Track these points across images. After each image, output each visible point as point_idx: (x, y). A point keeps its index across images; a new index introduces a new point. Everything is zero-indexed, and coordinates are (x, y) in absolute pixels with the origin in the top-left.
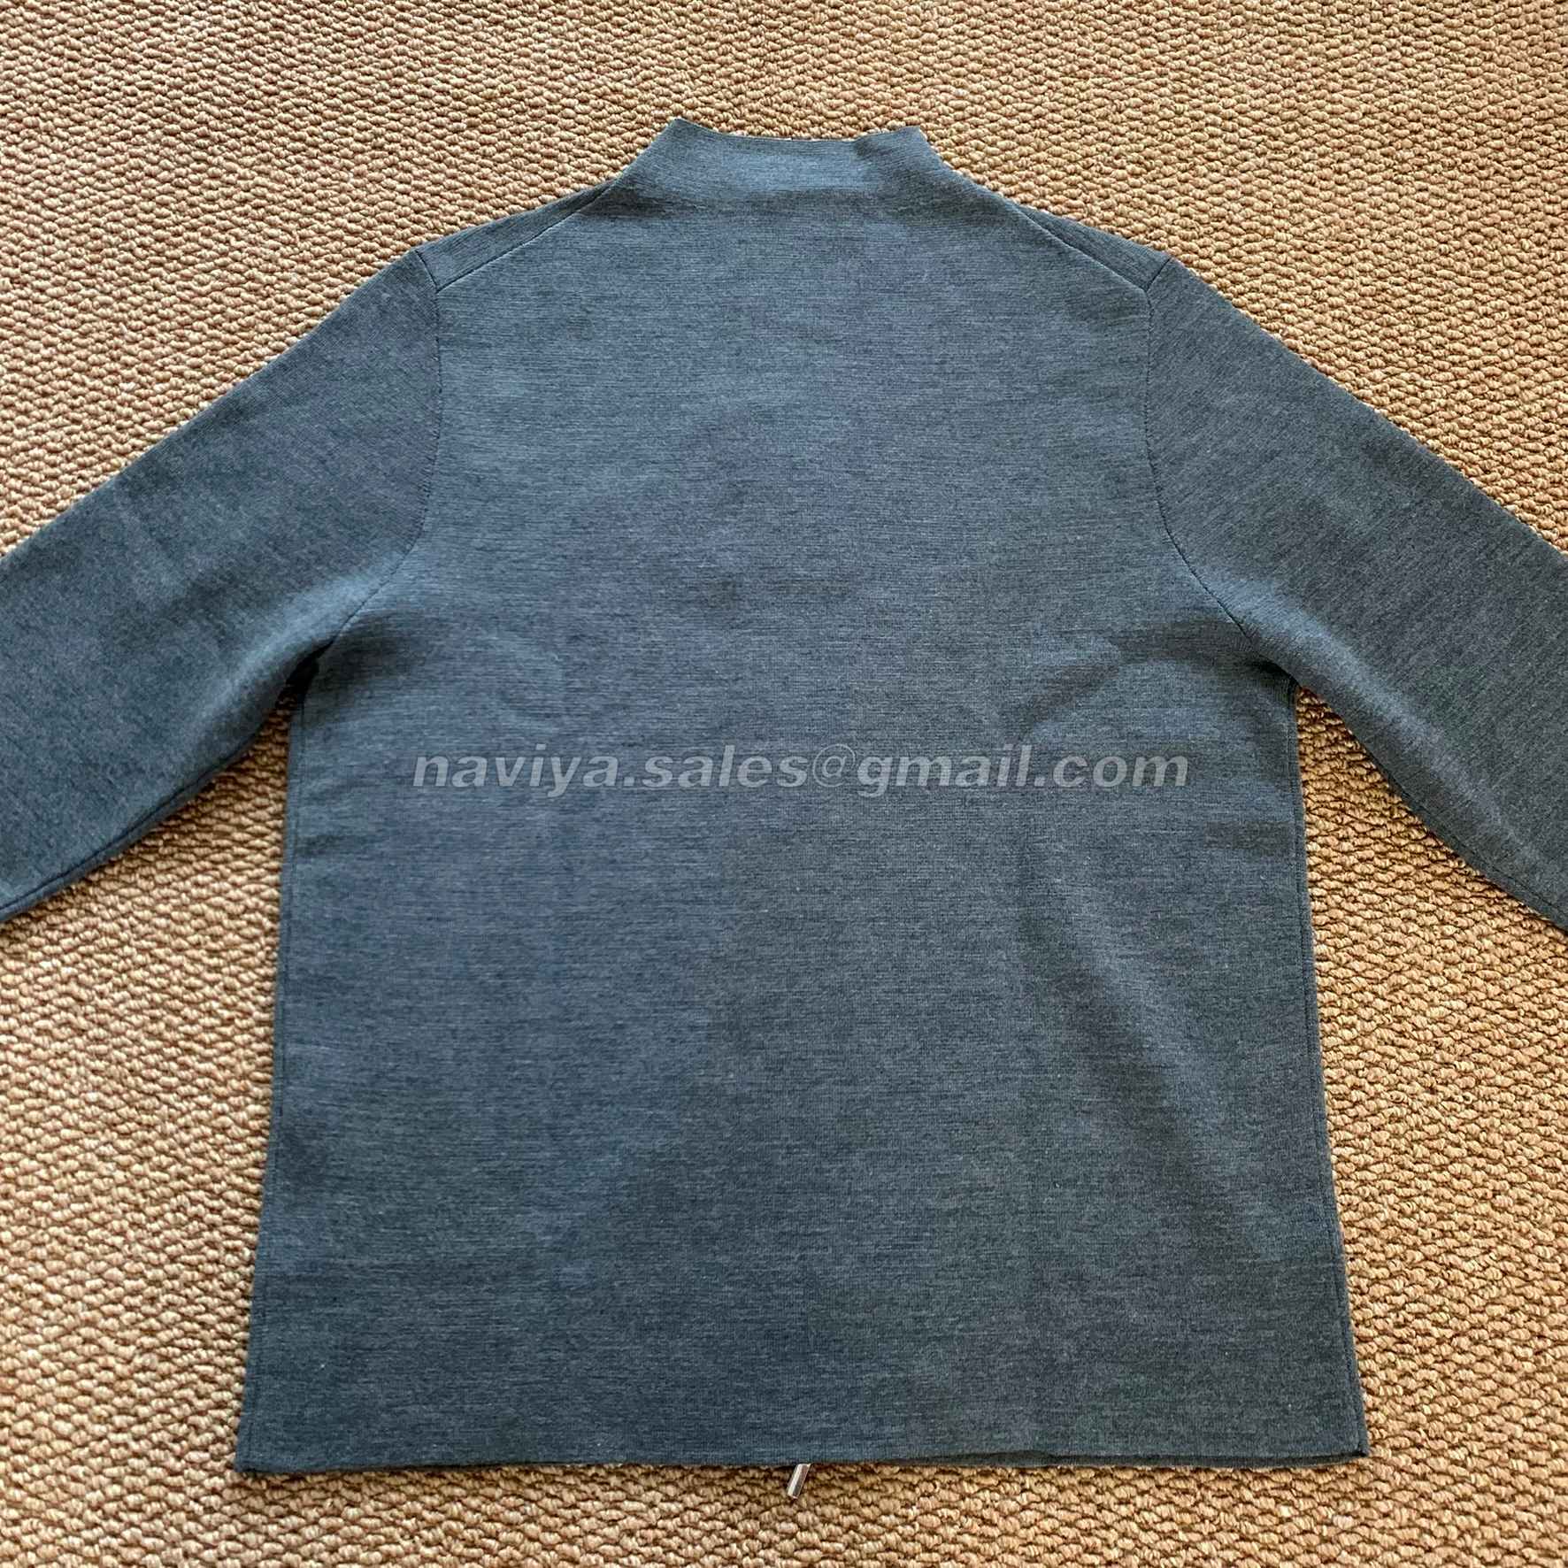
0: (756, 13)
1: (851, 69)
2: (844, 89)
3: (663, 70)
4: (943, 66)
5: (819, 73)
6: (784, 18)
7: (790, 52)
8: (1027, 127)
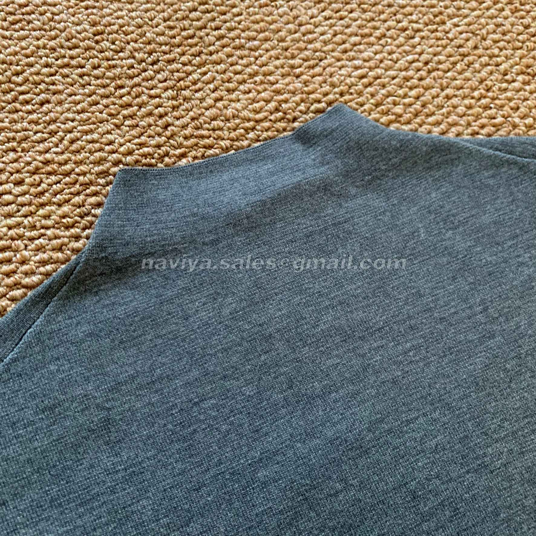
0: (150, 53)
1: (256, 74)
2: (259, 92)
3: (85, 128)
4: (330, 47)
5: (231, 85)
6: (178, 50)
7: (195, 76)
8: (423, 73)
